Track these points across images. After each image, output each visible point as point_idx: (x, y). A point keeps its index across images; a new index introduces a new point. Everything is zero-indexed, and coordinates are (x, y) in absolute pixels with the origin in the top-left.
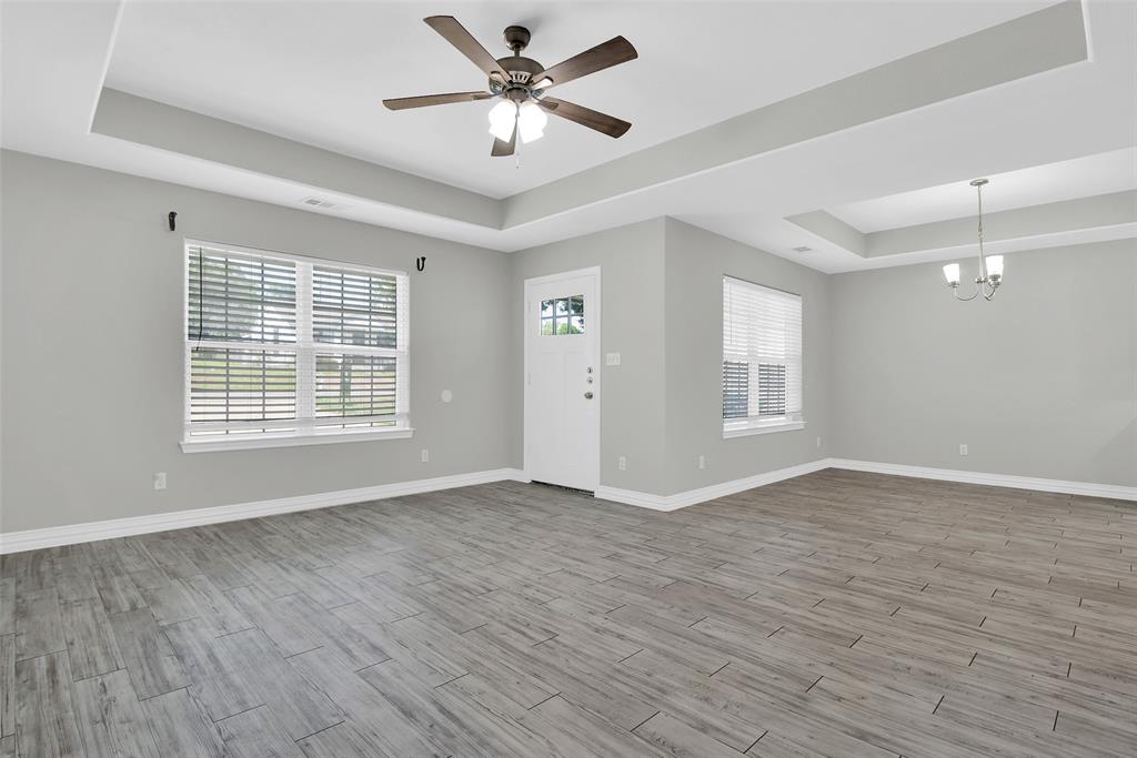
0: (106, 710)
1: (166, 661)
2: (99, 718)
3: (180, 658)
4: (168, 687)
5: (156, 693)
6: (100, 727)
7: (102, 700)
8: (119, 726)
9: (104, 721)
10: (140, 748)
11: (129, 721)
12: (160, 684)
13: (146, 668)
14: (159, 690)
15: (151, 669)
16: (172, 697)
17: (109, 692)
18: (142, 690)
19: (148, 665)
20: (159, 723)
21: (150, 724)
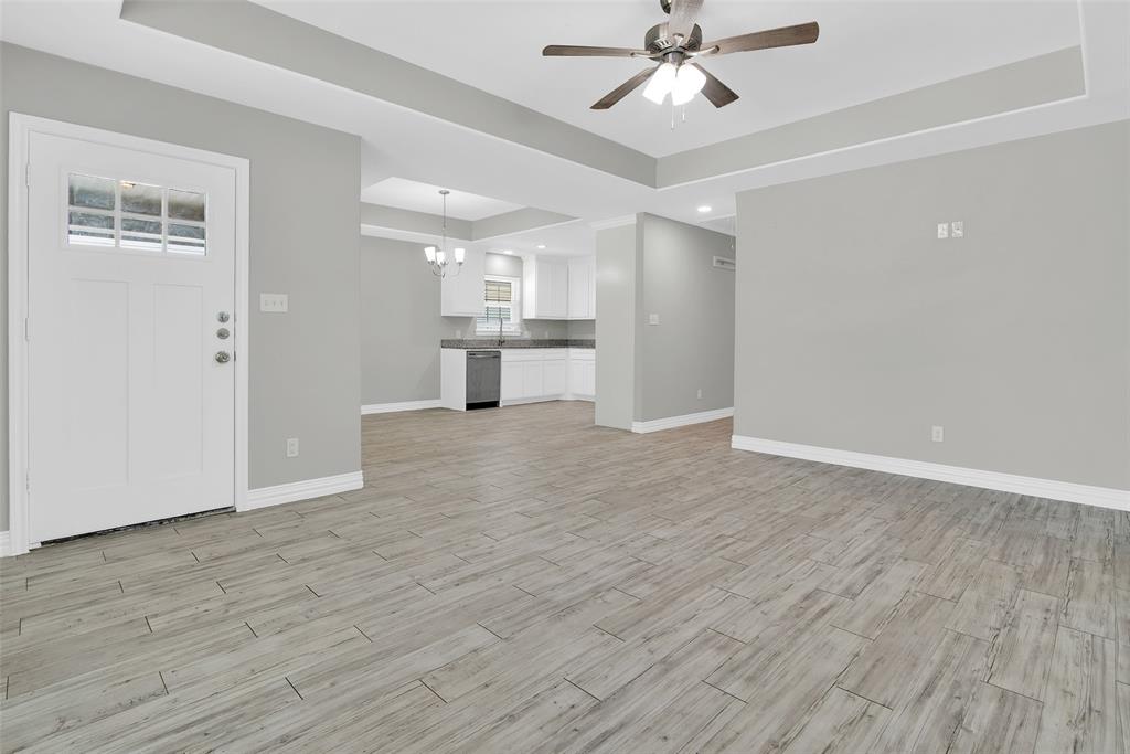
0: (1083, 719)
1: (979, 728)
2: (1094, 714)
3: (959, 718)
4: (1003, 696)
5: (1020, 701)
6: (1097, 706)
7: (1084, 733)
8: (1077, 693)
9: (1090, 709)
10: (1066, 666)
11: (1065, 692)
12: (1009, 705)
13: (1010, 734)
14: (1015, 699)
15: (1006, 729)
16: (1009, 683)
17: (1073, 737)
18: (1033, 712)
19: (1003, 739)
20: (1038, 671)
21: (1046, 676)
